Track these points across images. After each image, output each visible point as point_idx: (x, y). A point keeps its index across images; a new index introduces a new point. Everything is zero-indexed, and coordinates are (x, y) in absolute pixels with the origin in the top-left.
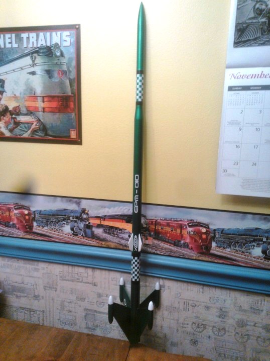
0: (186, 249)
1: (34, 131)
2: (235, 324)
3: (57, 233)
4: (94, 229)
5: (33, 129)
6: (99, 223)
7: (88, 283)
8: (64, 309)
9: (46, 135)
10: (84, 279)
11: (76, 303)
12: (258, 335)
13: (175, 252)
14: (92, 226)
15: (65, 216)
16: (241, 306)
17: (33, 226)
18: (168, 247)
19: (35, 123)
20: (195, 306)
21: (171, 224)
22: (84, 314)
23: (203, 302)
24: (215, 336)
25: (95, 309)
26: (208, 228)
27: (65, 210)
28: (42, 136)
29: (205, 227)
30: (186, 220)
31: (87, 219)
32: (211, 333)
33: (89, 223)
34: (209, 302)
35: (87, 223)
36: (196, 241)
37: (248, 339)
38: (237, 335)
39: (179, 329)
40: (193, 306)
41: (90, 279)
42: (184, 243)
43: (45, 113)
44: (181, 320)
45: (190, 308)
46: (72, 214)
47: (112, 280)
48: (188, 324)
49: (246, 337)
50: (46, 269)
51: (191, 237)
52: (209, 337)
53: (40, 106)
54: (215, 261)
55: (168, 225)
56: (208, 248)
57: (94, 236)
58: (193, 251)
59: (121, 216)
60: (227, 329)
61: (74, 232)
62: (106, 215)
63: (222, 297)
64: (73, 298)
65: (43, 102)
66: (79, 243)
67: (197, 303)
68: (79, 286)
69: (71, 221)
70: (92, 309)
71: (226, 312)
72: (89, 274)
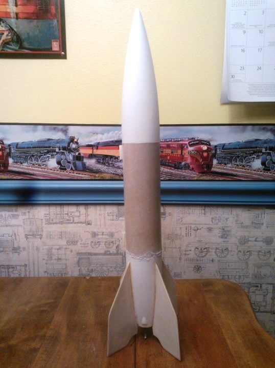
0: (186, 171)
1: (6, 43)
2: (237, 242)
3: (40, 169)
4: (85, 160)
5: (3, 41)
6: (91, 153)
7: (81, 223)
8: (51, 258)
9: (21, 47)
10: (75, 218)
11: (66, 249)
12: (259, 250)
13: (176, 175)
14: (83, 157)
15: (50, 147)
16: (242, 223)
17: (8, 164)
18: (169, 170)
19: (6, 34)
20: (198, 229)
21: (171, 146)
22: (76, 260)
23: (205, 224)
24: (218, 259)
25: (89, 252)
26: (210, 145)
27: (49, 140)
28: (16, 50)
29: (206, 144)
30: (187, 139)
31: (77, 150)
32: (214, 256)
33: (79, 154)
34: (211, 223)
35: (77, 154)
36: (197, 160)
37: (250, 255)
38: (239, 253)
39: (182, 257)
40: (195, 230)
41: (83, 218)
42: (185, 165)
43: (19, 20)
44: (183, 248)
45: (193, 232)
46: (58, 145)
47: (108, 216)
48: (190, 250)
49: (248, 253)
50: (27, 214)
51: (192, 157)
52: (212, 261)
53: (12, 11)
54: (217, 179)
55: (168, 147)
56: (210, 166)
57: (85, 168)
58: (195, 171)
59: (117, 141)
60: (230, 249)
61: (61, 166)
62: (99, 143)
63: (224, 216)
64: (63, 242)
65: (16, 5)
66: (69, 178)
67: (200, 227)
68: (70, 228)
69: (57, 153)
70: (86, 252)
71: (229, 231)
72: (81, 213)
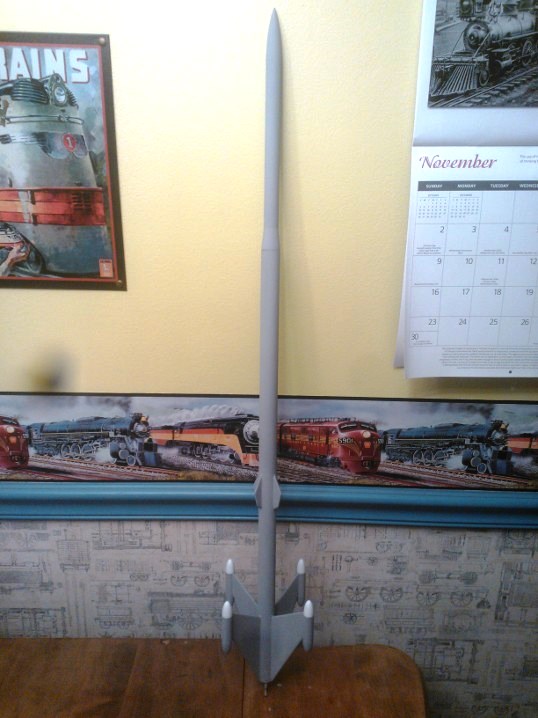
0: (336, 470)
2: (417, 580)
3: (82, 465)
4: (160, 450)
5: (12, 260)
6: (170, 439)
7: (154, 547)
8: (106, 599)
9: (46, 271)
10: (143, 541)
11: (129, 586)
12: (453, 591)
13: (317, 476)
14: (156, 446)
15: (99, 430)
16: (427, 551)
17: (27, 456)
18: (304, 468)
20: (352, 560)
21: (309, 429)
22: (147, 602)
23: (366, 552)
24: (385, 603)
25: (169, 591)
26: (375, 430)
27: (97, 418)
28: (35, 276)
29: (369, 429)
30: (336, 420)
31: (146, 434)
32: (378, 600)
33: (150, 440)
34: (375, 550)
35: (146, 440)
36: (353, 454)
37: (438, 599)
38: (420, 595)
39: (325, 600)
40: (348, 561)
41: (156, 541)
42: (333, 459)
43: (39, 226)
44: (328, 587)
45: (344, 564)
46: (113, 427)
47: (201, 537)
48: (339, 591)
49: (435, 596)
50: (63, 533)
51: (345, 448)
52: (375, 607)
53: (26, 212)
54: (386, 484)
55: (304, 431)
56: (375, 463)
57: (161, 462)
58: (349, 470)
59: (214, 421)
60: (404, 590)
61: (119, 459)
62: (183, 424)
63: (397, 540)
64: (125, 577)
65: (34, 202)
66: (132, 478)
67: (355, 556)
68: (135, 555)
69: (112, 439)
70: (164, 591)
71: (404, 563)
72: (154, 532)
